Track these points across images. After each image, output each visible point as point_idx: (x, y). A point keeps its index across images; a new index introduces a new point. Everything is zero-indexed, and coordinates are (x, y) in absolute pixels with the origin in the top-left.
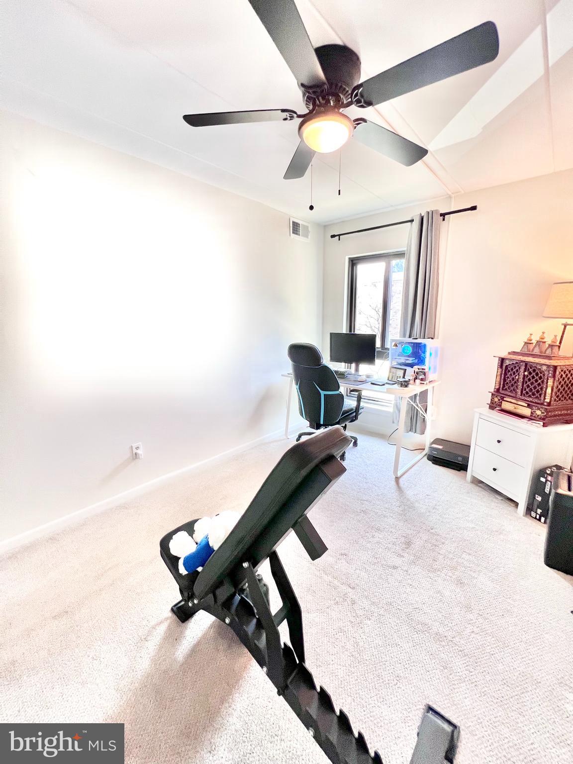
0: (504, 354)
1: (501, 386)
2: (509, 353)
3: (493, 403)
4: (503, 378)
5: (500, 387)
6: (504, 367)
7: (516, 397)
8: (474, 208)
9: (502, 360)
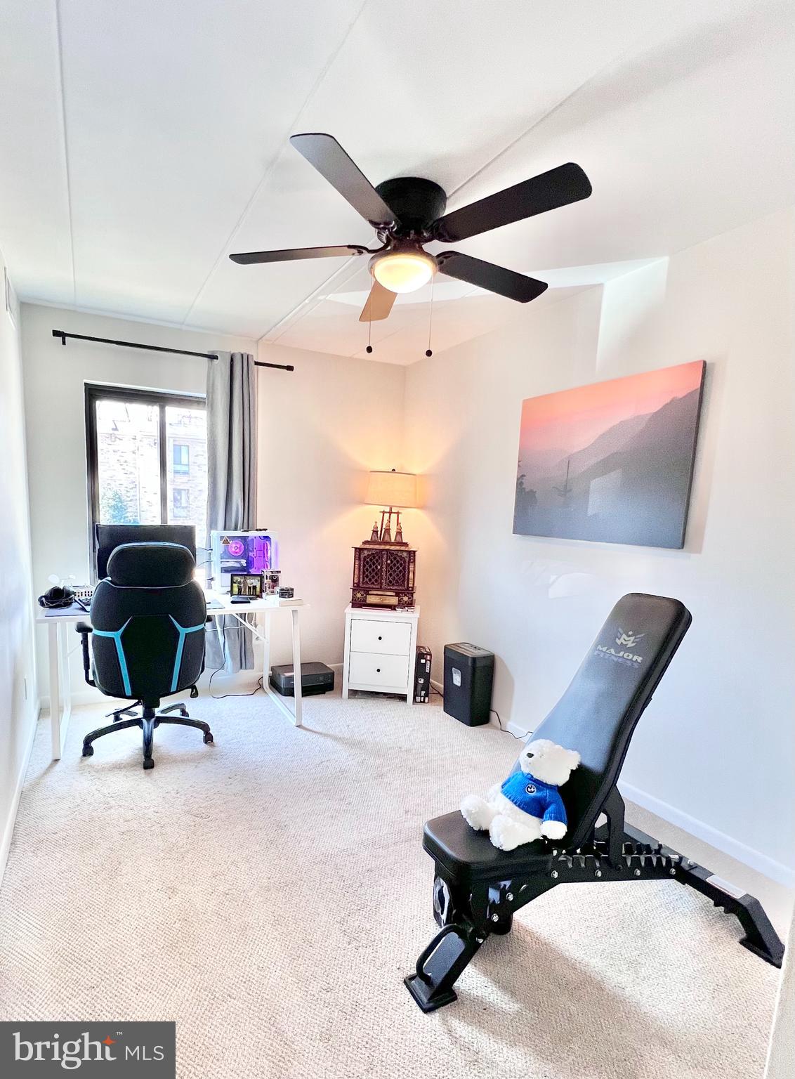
0: (359, 545)
1: (361, 580)
2: (364, 543)
3: (355, 600)
4: (362, 570)
5: (359, 581)
6: (362, 559)
7: (381, 588)
8: (290, 368)
9: (358, 551)
